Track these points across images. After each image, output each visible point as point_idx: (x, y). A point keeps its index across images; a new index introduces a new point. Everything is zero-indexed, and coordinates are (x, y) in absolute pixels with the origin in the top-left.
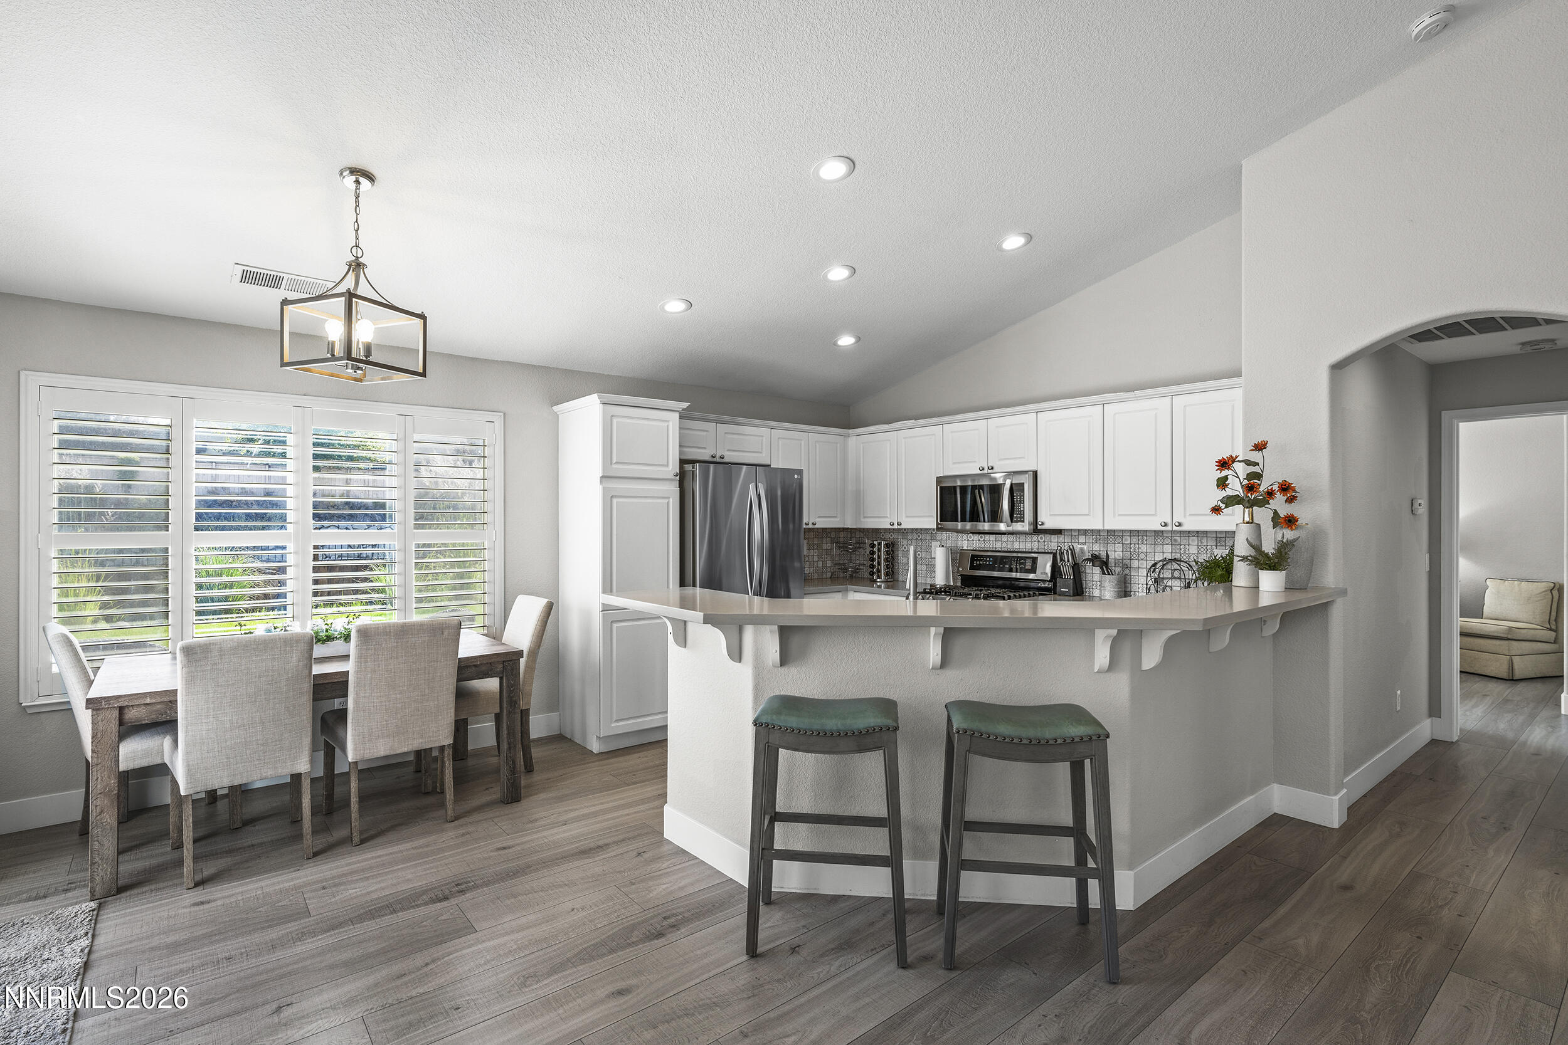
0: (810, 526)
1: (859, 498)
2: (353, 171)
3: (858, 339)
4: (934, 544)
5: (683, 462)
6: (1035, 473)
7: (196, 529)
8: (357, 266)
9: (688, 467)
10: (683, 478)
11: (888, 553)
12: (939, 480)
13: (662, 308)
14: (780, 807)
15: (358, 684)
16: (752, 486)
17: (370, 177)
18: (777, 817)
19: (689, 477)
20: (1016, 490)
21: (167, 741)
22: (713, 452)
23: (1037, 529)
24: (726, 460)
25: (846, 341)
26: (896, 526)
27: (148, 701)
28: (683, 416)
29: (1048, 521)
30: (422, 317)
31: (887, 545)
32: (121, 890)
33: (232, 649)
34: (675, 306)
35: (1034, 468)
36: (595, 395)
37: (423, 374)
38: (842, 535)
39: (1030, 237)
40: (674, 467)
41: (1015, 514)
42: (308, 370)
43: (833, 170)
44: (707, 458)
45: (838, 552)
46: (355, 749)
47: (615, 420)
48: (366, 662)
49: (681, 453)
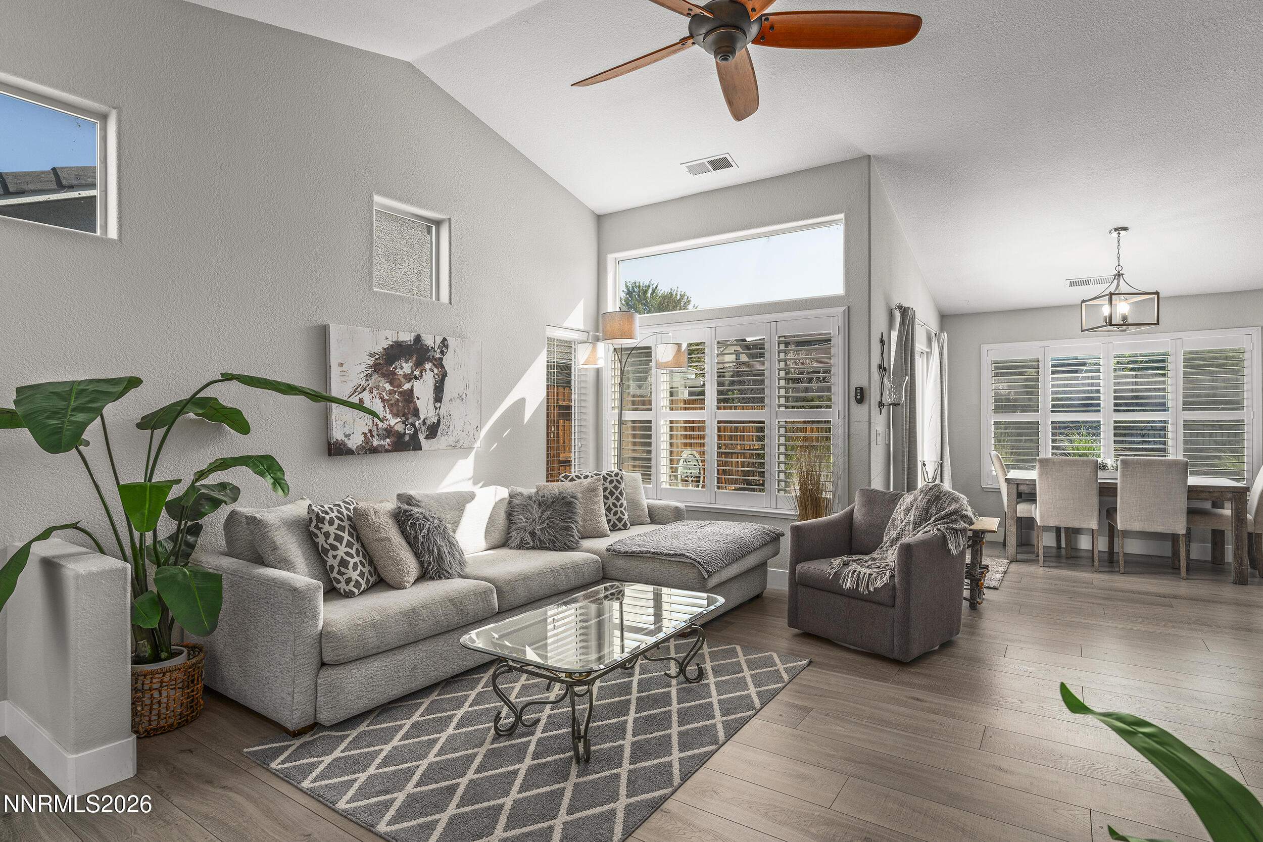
2: (1116, 230)
7: (1052, 412)
8: (1119, 275)
15: (1122, 489)
17: (1125, 229)
21: (1034, 506)
27: (1027, 483)
32: (1017, 561)
33: (1059, 462)
37: (1158, 324)
42: (1096, 331)
46: (1121, 523)
48: (1127, 478)
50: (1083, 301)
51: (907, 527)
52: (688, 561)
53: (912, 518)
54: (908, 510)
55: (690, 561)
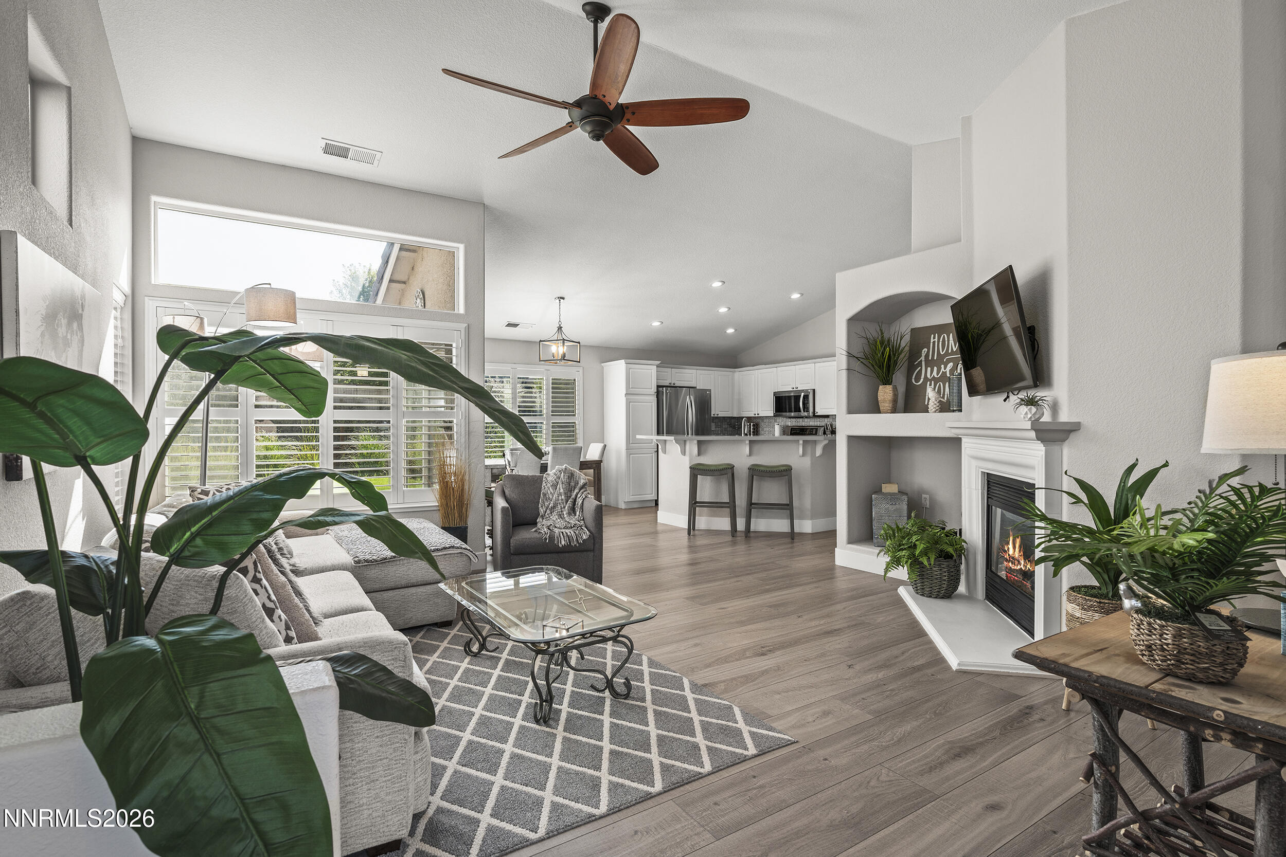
0: (716, 416)
1: (740, 402)
2: (558, 298)
3: (736, 330)
4: (776, 423)
5: (658, 387)
6: (814, 390)
8: (560, 328)
9: (661, 389)
10: (658, 394)
11: (754, 429)
12: (775, 393)
13: (651, 325)
14: (698, 500)
16: (688, 397)
17: (563, 298)
18: (696, 502)
19: (661, 393)
20: (806, 397)
22: (670, 382)
23: (815, 416)
24: (676, 385)
25: (730, 331)
26: (757, 416)
28: (658, 366)
29: (819, 412)
30: (579, 343)
31: (753, 425)
34: (656, 324)
35: (813, 388)
36: (623, 361)
37: (579, 362)
38: (733, 421)
39: (802, 295)
40: (654, 389)
41: (806, 408)
43: (717, 284)
44: (668, 385)
45: (731, 429)
47: (631, 370)
49: (657, 382)
50: (541, 341)
51: (560, 497)
52: (457, 552)
53: (562, 490)
54: (555, 486)
55: (459, 551)
